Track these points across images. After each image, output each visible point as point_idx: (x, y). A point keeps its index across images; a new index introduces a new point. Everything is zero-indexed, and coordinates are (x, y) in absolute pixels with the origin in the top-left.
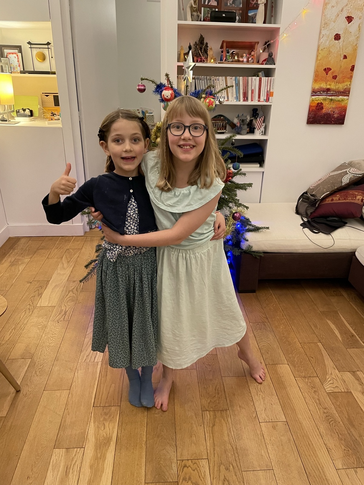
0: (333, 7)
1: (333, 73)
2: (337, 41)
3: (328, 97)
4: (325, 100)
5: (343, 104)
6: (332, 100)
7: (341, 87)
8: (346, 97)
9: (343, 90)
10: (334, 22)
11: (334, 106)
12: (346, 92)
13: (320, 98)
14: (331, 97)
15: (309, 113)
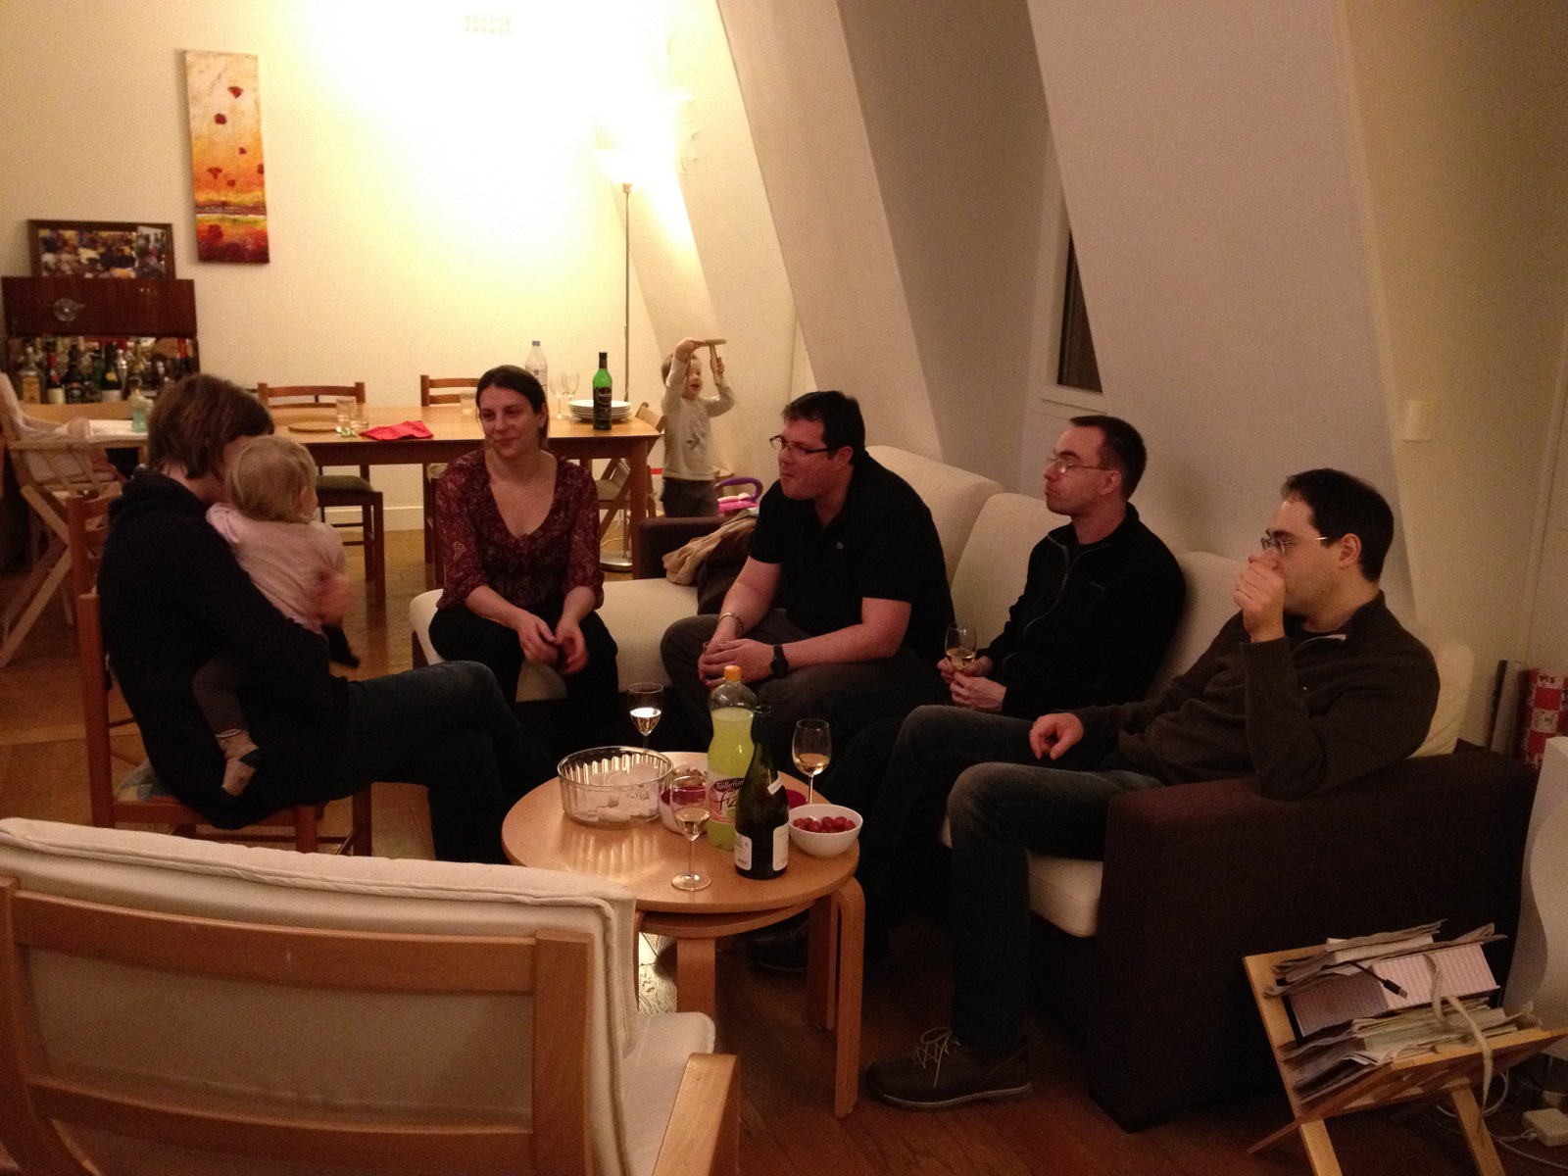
0: (201, 72)
1: (226, 176)
2: (221, 126)
3: (227, 216)
4: (222, 220)
5: (259, 228)
6: (235, 220)
7: (248, 198)
8: (261, 217)
9: (251, 205)
10: (209, 95)
11: (242, 231)
12: (260, 208)
13: (211, 218)
14: (232, 217)
15: (199, 243)
